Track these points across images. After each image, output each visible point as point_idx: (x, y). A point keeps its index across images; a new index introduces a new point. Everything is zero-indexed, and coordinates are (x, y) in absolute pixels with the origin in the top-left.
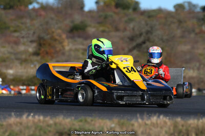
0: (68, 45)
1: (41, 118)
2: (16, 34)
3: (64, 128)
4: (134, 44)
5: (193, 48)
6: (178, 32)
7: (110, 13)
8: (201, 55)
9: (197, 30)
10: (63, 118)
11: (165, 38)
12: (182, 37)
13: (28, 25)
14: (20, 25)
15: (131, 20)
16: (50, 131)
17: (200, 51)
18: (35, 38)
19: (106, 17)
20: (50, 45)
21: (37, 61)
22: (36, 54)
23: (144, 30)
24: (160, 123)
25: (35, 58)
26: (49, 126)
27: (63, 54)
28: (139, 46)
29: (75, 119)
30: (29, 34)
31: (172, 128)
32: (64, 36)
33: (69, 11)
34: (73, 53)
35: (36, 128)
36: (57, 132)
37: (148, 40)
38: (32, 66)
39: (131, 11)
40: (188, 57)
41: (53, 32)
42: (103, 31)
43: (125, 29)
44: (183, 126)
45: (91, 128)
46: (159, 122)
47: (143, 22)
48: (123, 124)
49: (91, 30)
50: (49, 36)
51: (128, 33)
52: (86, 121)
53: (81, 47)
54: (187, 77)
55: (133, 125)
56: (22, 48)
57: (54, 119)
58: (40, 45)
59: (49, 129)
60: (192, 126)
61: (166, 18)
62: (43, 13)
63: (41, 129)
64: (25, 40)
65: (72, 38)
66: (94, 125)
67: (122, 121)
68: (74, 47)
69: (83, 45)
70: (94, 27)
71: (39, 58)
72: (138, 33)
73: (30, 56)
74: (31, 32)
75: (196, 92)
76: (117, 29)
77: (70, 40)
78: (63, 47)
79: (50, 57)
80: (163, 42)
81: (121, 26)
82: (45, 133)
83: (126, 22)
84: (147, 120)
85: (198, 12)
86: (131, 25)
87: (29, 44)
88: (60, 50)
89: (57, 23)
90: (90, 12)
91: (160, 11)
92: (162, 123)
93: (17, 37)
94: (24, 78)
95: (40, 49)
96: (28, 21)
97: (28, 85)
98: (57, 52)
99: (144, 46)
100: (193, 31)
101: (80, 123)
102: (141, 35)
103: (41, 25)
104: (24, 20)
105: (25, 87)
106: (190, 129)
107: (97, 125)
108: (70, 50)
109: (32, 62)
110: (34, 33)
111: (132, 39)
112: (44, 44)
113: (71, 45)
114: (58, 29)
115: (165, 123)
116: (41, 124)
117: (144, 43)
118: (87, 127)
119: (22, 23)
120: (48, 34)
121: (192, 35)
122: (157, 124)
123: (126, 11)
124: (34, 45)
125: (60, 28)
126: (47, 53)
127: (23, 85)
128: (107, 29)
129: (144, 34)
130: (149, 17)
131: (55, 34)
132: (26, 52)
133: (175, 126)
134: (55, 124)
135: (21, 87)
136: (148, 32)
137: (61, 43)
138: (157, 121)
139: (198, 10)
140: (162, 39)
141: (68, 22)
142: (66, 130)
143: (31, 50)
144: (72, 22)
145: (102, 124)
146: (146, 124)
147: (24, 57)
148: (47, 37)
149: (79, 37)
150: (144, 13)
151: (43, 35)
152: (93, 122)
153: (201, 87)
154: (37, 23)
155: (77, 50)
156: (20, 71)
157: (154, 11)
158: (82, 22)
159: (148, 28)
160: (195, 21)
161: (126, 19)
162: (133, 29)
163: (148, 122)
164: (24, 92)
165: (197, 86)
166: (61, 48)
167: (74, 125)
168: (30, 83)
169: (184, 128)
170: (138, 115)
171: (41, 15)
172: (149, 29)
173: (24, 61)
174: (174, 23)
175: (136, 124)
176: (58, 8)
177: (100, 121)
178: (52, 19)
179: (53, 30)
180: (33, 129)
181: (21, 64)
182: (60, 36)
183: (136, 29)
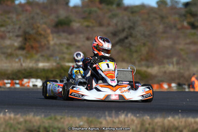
0: (53, 40)
1: (12, 115)
2: (3, 29)
3: (34, 126)
4: (117, 39)
5: (174, 43)
6: (160, 28)
7: (94, 9)
8: (182, 50)
9: (179, 26)
10: (34, 116)
11: (147, 33)
12: (164, 32)
13: (14, 20)
14: (7, 20)
15: (115, 16)
16: (19, 129)
17: (181, 47)
18: (20, 33)
19: (90, 13)
20: (35, 39)
21: (22, 55)
22: (22, 48)
23: (126, 26)
24: (128, 121)
25: (20, 52)
26: (19, 123)
27: (48, 48)
28: (121, 41)
29: (45, 116)
30: (15, 29)
31: (139, 126)
32: (49, 31)
33: (55, 7)
34: (57, 48)
35: (6, 126)
36: (27, 130)
37: (131, 35)
38: (17, 60)
39: (114, 6)
40: (169, 52)
41: (38, 27)
42: (88, 26)
43: (109, 25)
44: (149, 124)
45: (60, 125)
46: (126, 120)
47: (126, 18)
48: (91, 122)
49: (76, 25)
50: (34, 31)
51: (111, 29)
52: (55, 119)
53: (66, 41)
54: (167, 71)
55: (101, 123)
56: (8, 42)
57: (24, 117)
58: (25, 39)
59: (19, 126)
60: (159, 124)
61: (148, 14)
62: (29, 8)
63: (11, 127)
64: (11, 34)
65: (57, 32)
66: (63, 123)
67: (91, 119)
68: (58, 42)
69: (68, 39)
70: (79, 22)
71: (24, 52)
72: (120, 28)
73: (15, 50)
74: (17, 27)
75: (176, 87)
76: (101, 25)
77: (55, 35)
78: (48, 41)
79: (34, 52)
80: (145, 37)
81: (105, 21)
82: (15, 130)
83: (110, 18)
84: (115, 118)
85: (180, 8)
86: (114, 21)
87: (15, 38)
88: (45, 45)
89: (42, 19)
90: (75, 7)
91: (143, 6)
92: (130, 121)
93: (4, 32)
94: (9, 72)
95: (25, 44)
96: (14, 16)
97: (13, 79)
98: (42, 47)
99: (126, 41)
100: (175, 26)
101: (50, 121)
102: (123, 30)
103: (27, 20)
104: (11, 15)
105: (9, 81)
106: (156, 127)
107: (66, 123)
108: (55, 44)
109: (17, 56)
110: (20, 28)
111: (115, 34)
112: (29, 39)
113: (55, 40)
114: (44, 25)
115: (133, 121)
116: (12, 122)
117: (126, 38)
118: (56, 124)
119: (9, 18)
120: (33, 29)
121: (174, 31)
122: (125, 122)
123: (110, 7)
124: (20, 39)
125: (45, 23)
126: (32, 47)
127: (8, 79)
128: (91, 24)
129: (127, 30)
130: (133, 12)
131: (40, 29)
132: (11, 46)
133: (142, 125)
134: (26, 121)
135: (6, 81)
136: (130, 28)
137: (46, 37)
138: (124, 119)
139: (180, 6)
140: (144, 35)
141: (53, 17)
142: (36, 128)
143: (16, 44)
144: (57, 17)
145: (71, 122)
146: (114, 122)
147: (9, 51)
148: (32, 32)
149: (64, 32)
150: (127, 8)
151: (28, 30)
152: (62, 120)
153: (181, 82)
154: (23, 18)
155: (61, 44)
156: (5, 65)
157: (137, 7)
158: (67, 17)
159: (130, 24)
160: (176, 17)
161: (109, 14)
162: (116, 24)
163: (116, 120)
164: (8, 85)
165: (177, 81)
166: (46, 43)
167: (43, 122)
168: (14, 77)
169: (151, 126)
170: (107, 113)
171: (27, 10)
172: (132, 25)
173: (10, 56)
174: (156, 18)
175: (104, 122)
176: (43, 3)
177: (69, 118)
178: (38, 14)
179: (39, 25)
180: (4, 126)
181: (6, 58)
182: (45, 31)
183: (119, 24)
